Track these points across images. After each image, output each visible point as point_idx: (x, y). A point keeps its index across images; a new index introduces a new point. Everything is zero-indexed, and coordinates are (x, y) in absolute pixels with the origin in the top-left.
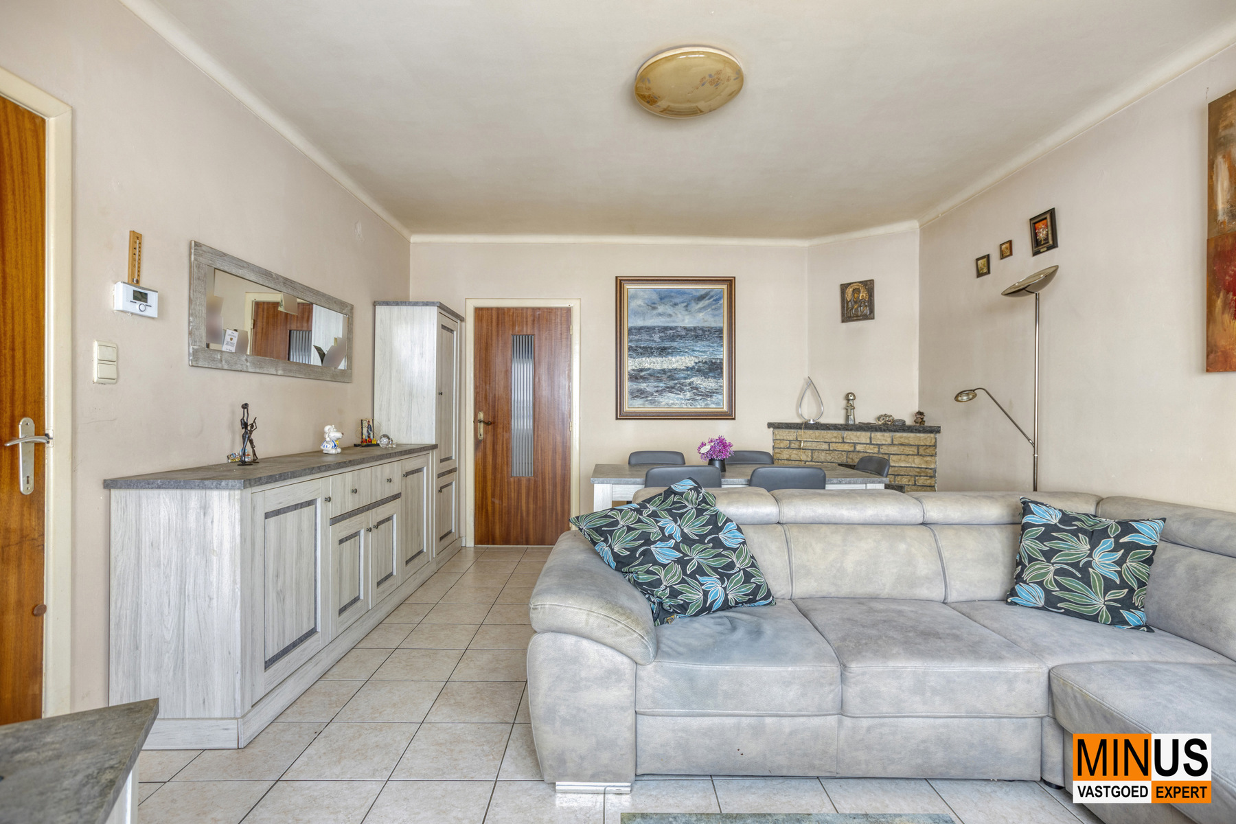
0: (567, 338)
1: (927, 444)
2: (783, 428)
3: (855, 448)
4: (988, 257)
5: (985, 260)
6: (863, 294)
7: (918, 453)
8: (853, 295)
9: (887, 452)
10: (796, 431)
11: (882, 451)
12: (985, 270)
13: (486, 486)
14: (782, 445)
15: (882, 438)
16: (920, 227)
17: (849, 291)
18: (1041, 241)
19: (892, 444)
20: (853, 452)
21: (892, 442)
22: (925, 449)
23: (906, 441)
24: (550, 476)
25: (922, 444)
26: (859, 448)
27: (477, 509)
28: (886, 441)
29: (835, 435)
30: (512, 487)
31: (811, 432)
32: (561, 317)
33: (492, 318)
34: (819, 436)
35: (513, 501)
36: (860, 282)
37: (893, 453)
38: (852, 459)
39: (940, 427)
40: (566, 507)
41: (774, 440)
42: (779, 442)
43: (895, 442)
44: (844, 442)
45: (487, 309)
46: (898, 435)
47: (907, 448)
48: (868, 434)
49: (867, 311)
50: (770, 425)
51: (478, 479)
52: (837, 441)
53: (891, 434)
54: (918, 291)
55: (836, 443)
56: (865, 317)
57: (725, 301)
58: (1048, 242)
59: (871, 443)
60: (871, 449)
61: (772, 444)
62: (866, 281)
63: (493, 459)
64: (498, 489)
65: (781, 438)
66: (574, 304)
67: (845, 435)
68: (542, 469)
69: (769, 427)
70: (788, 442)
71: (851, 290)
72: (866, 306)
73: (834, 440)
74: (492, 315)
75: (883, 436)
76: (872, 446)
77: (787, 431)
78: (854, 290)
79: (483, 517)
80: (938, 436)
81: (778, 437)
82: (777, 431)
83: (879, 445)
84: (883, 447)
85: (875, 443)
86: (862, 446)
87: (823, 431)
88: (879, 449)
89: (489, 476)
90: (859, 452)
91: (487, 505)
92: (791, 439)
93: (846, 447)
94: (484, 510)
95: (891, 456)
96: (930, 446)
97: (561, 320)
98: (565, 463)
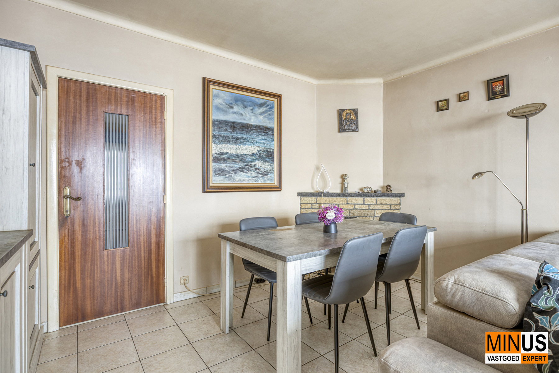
0: (161, 122)
1: (396, 203)
2: (308, 196)
3: (355, 207)
4: (447, 100)
5: (446, 102)
6: (353, 117)
7: (391, 208)
8: (346, 116)
9: (373, 208)
10: (316, 197)
11: (371, 208)
12: (445, 107)
13: (74, 264)
14: (306, 207)
15: (371, 200)
16: (383, 83)
17: (344, 114)
18: (497, 92)
19: (377, 204)
20: (354, 209)
21: (377, 203)
22: (394, 206)
23: (385, 202)
24: (146, 244)
25: (393, 203)
26: (357, 207)
27: (63, 289)
28: (373, 202)
29: (342, 199)
30: (106, 259)
31: (326, 198)
32: (156, 103)
33: (81, 92)
34: (332, 200)
35: (106, 274)
36: (351, 109)
37: (377, 209)
38: (353, 214)
39: (404, 194)
40: (161, 270)
41: (301, 204)
42: (304, 205)
43: (378, 203)
44: (347, 204)
45: (76, 81)
46: (380, 198)
47: (384, 206)
48: (362, 198)
49: (354, 127)
50: (299, 194)
51: (63, 257)
52: (343, 203)
53: (376, 198)
54: (382, 118)
55: (343, 204)
56: (354, 130)
57: (276, 110)
58: (504, 93)
59: (364, 204)
60: (364, 207)
61: (299, 206)
62: (355, 109)
63: (82, 235)
64: (88, 266)
65: (306, 202)
66: (167, 93)
67: (348, 200)
68: (137, 239)
69: (298, 196)
70: (311, 205)
71: (346, 113)
72: (354, 124)
73: (341, 203)
74: (81, 90)
75: (371, 199)
76: (365, 206)
77: (310, 198)
78: (347, 113)
79: (71, 295)
80: (401, 198)
81: (304, 202)
82: (302, 198)
83: (369, 205)
84: (371, 206)
85: (366, 203)
86: (359, 205)
87: (334, 197)
88: (369, 207)
89: (78, 253)
90: (357, 209)
91: (75, 283)
92: (313, 202)
93: (349, 207)
94: (71, 289)
95: (376, 211)
96: (397, 204)
97: (156, 106)
98: (160, 232)
